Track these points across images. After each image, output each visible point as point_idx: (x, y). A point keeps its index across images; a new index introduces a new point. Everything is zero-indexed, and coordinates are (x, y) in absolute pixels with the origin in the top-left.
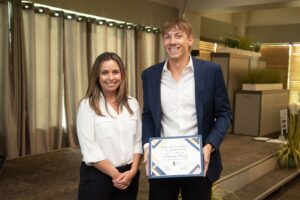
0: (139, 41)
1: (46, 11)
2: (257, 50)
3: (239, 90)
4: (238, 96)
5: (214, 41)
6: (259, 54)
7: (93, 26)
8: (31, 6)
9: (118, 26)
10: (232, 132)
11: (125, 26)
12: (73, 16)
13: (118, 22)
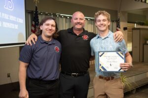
1: (65, 17)
3: (145, 44)
4: (145, 46)
5: (134, 23)
8: (59, 15)
9: (92, 20)
10: (143, 61)
13: (92, 18)
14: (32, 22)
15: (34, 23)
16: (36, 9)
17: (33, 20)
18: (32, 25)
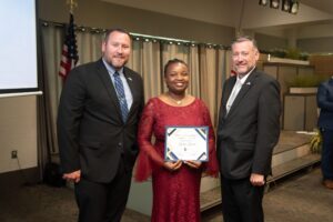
0: (202, 56)
2: (305, 59)
3: (288, 93)
4: (287, 97)
5: (267, 53)
6: (307, 63)
7: (165, 46)
9: (185, 44)
11: (190, 44)
12: (150, 39)
14: (62, 46)
15: (66, 48)
16: (72, 20)
17: (66, 43)
18: (63, 53)
